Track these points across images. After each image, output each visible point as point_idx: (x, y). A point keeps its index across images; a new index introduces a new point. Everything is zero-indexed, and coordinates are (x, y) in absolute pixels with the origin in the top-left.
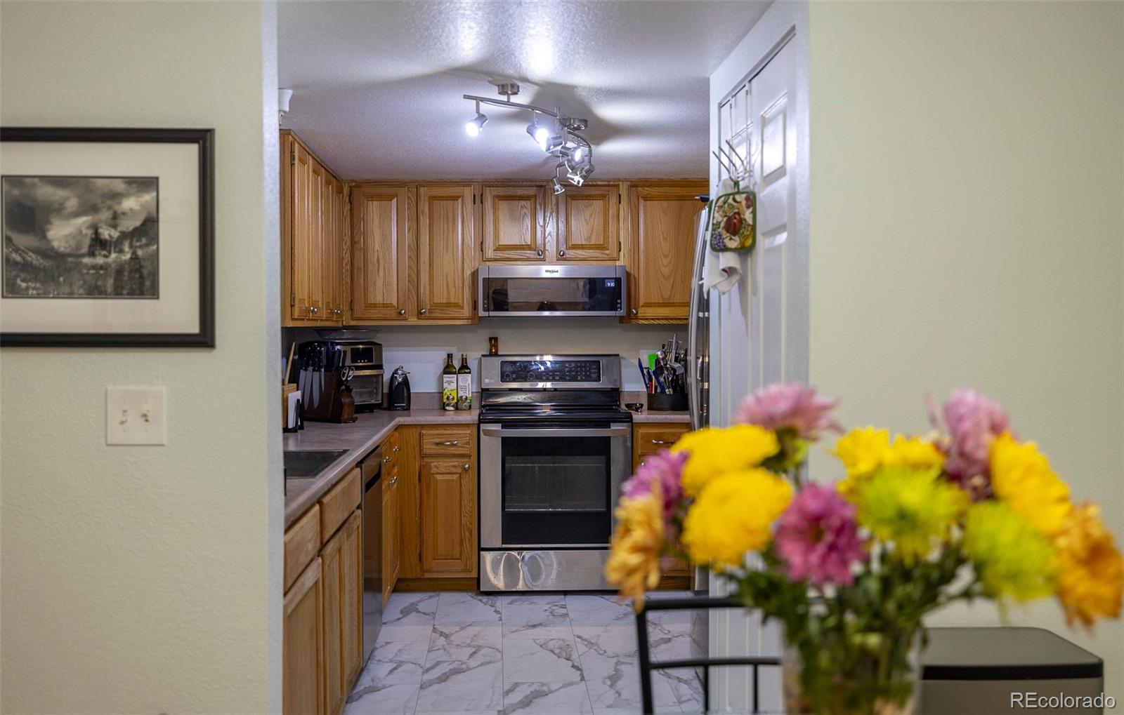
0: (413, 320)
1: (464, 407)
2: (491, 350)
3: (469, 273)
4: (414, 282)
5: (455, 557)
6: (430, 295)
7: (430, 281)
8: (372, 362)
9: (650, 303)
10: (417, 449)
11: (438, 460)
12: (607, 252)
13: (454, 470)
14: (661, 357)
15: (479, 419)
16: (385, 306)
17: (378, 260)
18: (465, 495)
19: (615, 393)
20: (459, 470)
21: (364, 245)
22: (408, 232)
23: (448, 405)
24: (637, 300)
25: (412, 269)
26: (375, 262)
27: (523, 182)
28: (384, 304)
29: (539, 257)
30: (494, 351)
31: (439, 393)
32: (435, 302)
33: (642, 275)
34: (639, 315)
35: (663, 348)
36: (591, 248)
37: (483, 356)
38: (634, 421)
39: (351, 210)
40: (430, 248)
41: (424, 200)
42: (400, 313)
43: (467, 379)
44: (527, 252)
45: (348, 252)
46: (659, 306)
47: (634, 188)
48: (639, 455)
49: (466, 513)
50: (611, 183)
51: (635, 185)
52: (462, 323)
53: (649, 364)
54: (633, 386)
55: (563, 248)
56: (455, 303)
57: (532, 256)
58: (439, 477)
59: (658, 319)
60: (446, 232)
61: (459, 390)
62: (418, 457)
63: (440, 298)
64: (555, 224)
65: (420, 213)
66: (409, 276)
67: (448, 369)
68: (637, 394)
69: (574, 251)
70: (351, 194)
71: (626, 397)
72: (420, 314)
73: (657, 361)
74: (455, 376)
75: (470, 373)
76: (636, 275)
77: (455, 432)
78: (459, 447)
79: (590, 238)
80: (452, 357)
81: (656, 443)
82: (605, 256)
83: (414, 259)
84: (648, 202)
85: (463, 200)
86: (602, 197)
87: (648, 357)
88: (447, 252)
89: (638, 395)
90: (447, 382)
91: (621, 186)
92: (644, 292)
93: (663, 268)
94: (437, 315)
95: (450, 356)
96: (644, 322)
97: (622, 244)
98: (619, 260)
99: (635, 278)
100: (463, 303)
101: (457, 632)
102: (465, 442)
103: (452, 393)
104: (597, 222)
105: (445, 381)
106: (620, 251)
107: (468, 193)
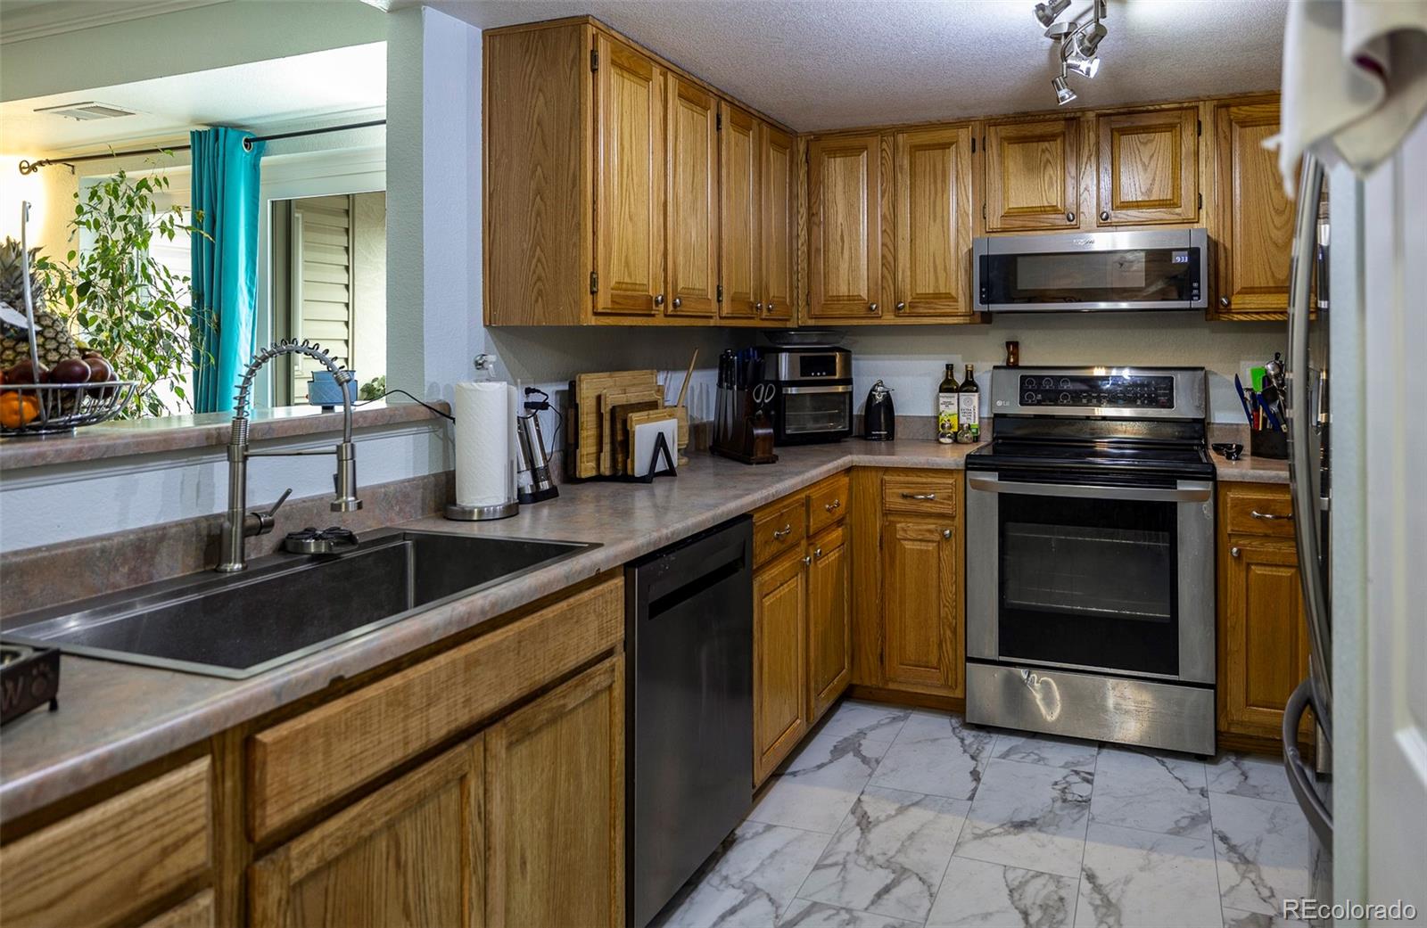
0: (888, 317)
1: (966, 440)
2: (1008, 359)
3: (966, 250)
4: (890, 266)
5: (930, 665)
6: (911, 282)
7: (911, 263)
8: (835, 375)
9: (1251, 288)
10: (878, 501)
11: (909, 520)
12: (1177, 210)
13: (928, 536)
14: (1272, 373)
15: (966, 464)
16: (851, 298)
17: (842, 236)
18: (946, 575)
19: (1199, 427)
20: (936, 537)
21: (824, 218)
22: (882, 197)
23: (943, 436)
24: (1230, 282)
25: (887, 247)
26: (839, 238)
27: (1044, 115)
28: (849, 296)
29: (1068, 223)
30: (1012, 360)
31: (934, 417)
32: (918, 292)
33: (1237, 245)
34: (1233, 307)
35: (1277, 358)
36: (1153, 206)
37: (995, 367)
38: (1219, 479)
39: (808, 173)
40: (911, 217)
41: (903, 152)
42: (871, 309)
43: (972, 401)
44: (1050, 216)
45: (805, 228)
46: (1270, 293)
47: (1224, 110)
48: (1229, 535)
49: (947, 601)
50: (1185, 105)
51: (1223, 105)
52: (956, 322)
53: (1251, 382)
54: (1229, 415)
55: (1107, 208)
56: (946, 294)
57: (1058, 222)
58: (908, 545)
59: (1267, 313)
60: (933, 192)
61: (961, 415)
62: (879, 514)
63: (926, 286)
64: (1095, 173)
65: (898, 169)
66: (883, 257)
67: (948, 386)
68: (1236, 428)
69: (1124, 212)
70: (808, 150)
71: (1217, 433)
72: (897, 311)
73: (1267, 380)
74: (956, 395)
75: (976, 391)
76: (1228, 245)
77: (930, 480)
78: (936, 502)
79: (1150, 191)
80: (952, 368)
81: (1258, 517)
82: (1176, 217)
83: (890, 233)
84: (1248, 130)
85: (957, 147)
86: (1170, 127)
87: (1251, 371)
88: (935, 221)
89: (1238, 430)
90: (944, 403)
91: (1201, 108)
92: (1242, 271)
93: (1275, 231)
94: (921, 310)
95: (950, 368)
96: (1242, 317)
97: (1204, 198)
98: (1198, 222)
99: (1225, 249)
100: (957, 294)
101: (889, 817)
102: (945, 495)
103: (950, 418)
104: (1162, 166)
105: (941, 402)
106: (1200, 208)
107: (964, 136)
